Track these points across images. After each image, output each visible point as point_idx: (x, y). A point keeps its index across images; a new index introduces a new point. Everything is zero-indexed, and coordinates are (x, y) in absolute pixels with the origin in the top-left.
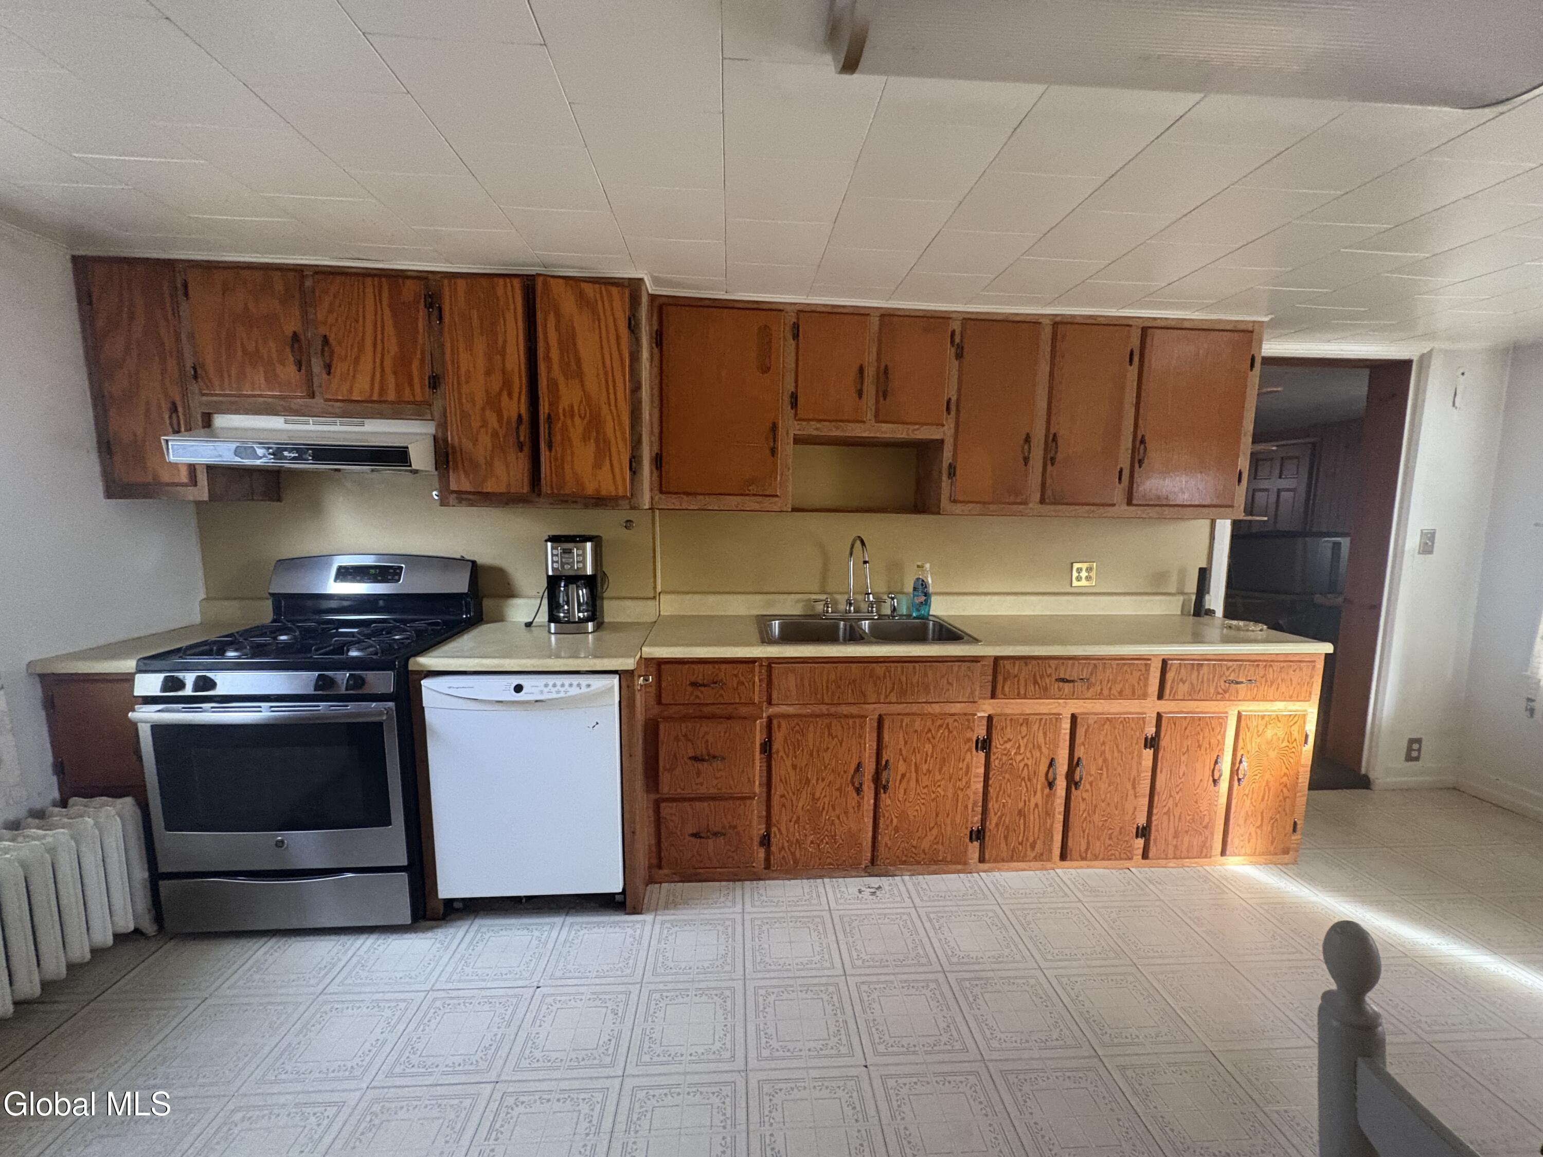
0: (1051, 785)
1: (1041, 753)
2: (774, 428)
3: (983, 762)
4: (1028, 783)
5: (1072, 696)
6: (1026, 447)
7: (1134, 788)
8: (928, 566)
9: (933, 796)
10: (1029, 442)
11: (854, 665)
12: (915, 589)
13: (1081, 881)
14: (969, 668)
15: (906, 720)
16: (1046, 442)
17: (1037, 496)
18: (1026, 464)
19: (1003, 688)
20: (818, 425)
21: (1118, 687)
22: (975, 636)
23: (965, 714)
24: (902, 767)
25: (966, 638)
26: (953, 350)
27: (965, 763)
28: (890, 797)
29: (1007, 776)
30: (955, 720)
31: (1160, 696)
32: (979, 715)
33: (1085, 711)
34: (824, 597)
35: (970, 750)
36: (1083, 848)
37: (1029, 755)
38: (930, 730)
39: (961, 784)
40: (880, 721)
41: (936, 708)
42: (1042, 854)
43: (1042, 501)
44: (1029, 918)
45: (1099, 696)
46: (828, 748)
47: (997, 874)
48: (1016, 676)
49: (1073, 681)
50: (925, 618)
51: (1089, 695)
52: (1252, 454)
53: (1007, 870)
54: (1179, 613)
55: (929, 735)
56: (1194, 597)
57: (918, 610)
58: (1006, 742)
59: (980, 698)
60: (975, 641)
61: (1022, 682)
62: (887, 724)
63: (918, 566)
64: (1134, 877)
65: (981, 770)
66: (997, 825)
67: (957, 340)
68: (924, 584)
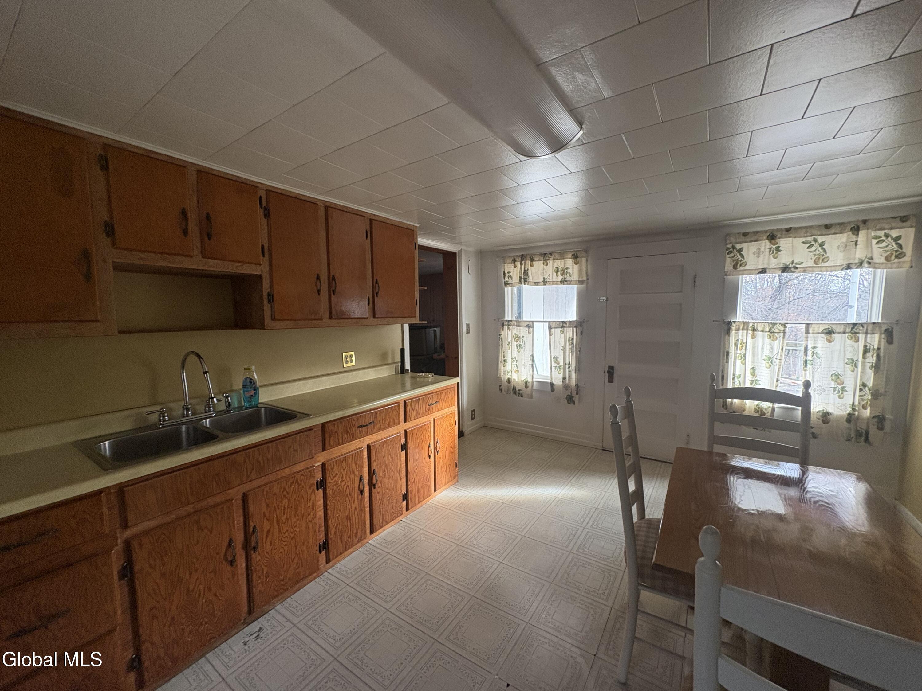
0: (362, 492)
1: (355, 475)
2: (86, 255)
3: (322, 496)
4: (350, 497)
5: (368, 434)
6: (318, 283)
7: (400, 475)
8: (253, 367)
9: (292, 535)
10: (320, 280)
11: (215, 462)
12: (244, 386)
13: (384, 541)
14: (307, 435)
15: (267, 489)
16: (329, 280)
17: (327, 315)
18: (319, 294)
19: (329, 441)
20: (142, 255)
21: (387, 422)
22: (306, 412)
23: (307, 468)
24: (266, 525)
25: (299, 415)
26: (262, 210)
27: (311, 502)
28: (259, 554)
29: (338, 498)
30: (302, 475)
31: (405, 421)
32: (316, 465)
33: (374, 440)
34: (158, 408)
35: (313, 490)
36: (381, 520)
37: (348, 479)
38: (285, 489)
39: (310, 518)
40: (245, 497)
41: (287, 471)
42: (361, 537)
43: (331, 317)
44: (368, 582)
45: (380, 429)
46: (198, 542)
47: (338, 565)
48: (336, 432)
49: (367, 425)
50: (256, 407)
51: (375, 431)
52: (419, 290)
53: (344, 558)
54: (394, 373)
55: (285, 493)
56: (400, 364)
57: (249, 402)
58: (335, 477)
59: (315, 454)
60: (307, 416)
61: (340, 434)
62: (251, 498)
63: (245, 369)
64: (405, 524)
65: (322, 502)
66: (335, 533)
67: (264, 204)
68: (252, 382)
